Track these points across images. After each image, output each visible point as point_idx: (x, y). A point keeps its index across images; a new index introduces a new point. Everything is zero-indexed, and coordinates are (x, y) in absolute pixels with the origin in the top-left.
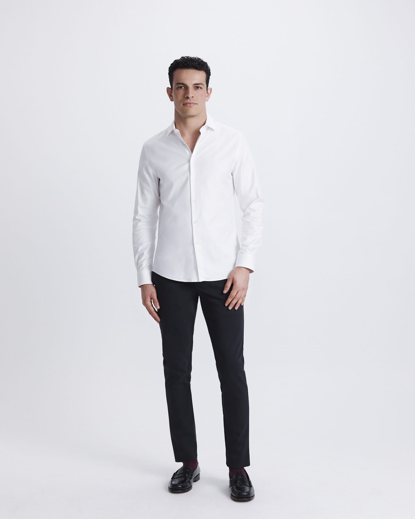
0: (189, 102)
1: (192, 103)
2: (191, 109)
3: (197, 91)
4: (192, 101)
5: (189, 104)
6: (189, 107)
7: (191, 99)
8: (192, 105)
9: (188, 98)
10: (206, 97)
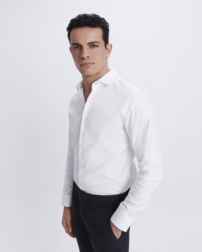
0: (85, 63)
1: (89, 64)
2: (88, 69)
3: (93, 49)
4: (88, 61)
5: (86, 65)
6: (86, 67)
7: (87, 60)
8: (89, 65)
9: (83, 59)
10: (107, 53)
